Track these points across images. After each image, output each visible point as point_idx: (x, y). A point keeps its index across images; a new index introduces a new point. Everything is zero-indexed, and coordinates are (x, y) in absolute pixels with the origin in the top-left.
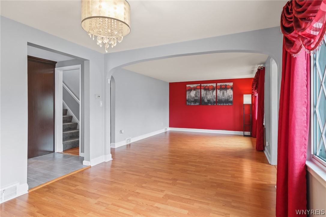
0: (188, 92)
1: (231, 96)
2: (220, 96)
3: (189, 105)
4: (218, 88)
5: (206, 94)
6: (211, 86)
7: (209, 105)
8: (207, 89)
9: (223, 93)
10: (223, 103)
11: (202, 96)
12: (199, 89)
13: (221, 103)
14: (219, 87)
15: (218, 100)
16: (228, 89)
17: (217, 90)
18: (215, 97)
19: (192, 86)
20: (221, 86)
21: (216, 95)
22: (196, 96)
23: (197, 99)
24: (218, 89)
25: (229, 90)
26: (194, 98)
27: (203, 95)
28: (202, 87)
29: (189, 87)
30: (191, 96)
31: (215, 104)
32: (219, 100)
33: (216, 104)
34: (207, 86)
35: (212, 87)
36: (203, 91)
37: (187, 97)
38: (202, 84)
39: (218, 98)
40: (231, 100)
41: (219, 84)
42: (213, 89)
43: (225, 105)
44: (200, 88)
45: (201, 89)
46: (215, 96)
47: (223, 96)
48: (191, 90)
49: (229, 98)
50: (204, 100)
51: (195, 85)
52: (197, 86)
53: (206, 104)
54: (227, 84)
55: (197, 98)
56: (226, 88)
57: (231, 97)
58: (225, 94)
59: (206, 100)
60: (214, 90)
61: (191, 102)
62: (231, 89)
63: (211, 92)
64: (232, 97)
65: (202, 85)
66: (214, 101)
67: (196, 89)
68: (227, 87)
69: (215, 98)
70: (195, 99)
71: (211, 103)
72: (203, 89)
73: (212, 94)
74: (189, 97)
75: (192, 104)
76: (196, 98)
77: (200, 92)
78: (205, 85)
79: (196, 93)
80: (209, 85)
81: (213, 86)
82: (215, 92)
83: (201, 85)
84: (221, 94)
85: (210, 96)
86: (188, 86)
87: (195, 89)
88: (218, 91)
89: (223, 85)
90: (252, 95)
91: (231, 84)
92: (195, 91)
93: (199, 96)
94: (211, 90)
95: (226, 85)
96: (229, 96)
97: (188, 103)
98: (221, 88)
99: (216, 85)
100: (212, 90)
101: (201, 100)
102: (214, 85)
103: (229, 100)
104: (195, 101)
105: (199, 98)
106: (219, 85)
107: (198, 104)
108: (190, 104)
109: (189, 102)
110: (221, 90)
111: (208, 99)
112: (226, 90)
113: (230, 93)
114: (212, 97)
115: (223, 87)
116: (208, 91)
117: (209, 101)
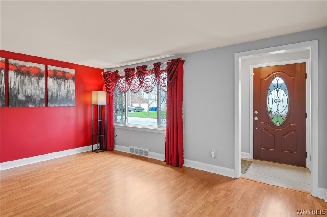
1: (72, 92)
2: (54, 90)
4: (49, 74)
5: (23, 83)
6: (35, 67)
7: (30, 106)
8: (23, 72)
9: (60, 85)
10: (60, 103)
11: (12, 86)
12: (2, 69)
13: (55, 103)
14: (52, 73)
15: (49, 98)
16: (68, 79)
17: (48, 78)
18: (44, 90)
20: (55, 71)
21: (44, 87)
24: (50, 77)
25: (70, 80)
27: (15, 85)
28: (10, 66)
31: (44, 105)
32: (51, 97)
33: (46, 105)
34: (24, 66)
35: (37, 71)
36: (12, 74)
38: (9, 60)
39: (49, 94)
40: (73, 98)
41: (51, 68)
42: (39, 75)
43: (63, 106)
44: (4, 67)
45: (7, 70)
46: (42, 89)
47: (60, 91)
49: (69, 95)
50: (16, 95)
53: (22, 104)
54: (67, 70)
56: (64, 77)
57: (73, 93)
58: (63, 86)
59: (21, 97)
60: (42, 77)
62: (73, 80)
63: (34, 79)
64: (74, 94)
65: (12, 61)
66: (41, 99)
68: (67, 75)
69: (42, 92)
71: (34, 102)
72: (15, 71)
73: (36, 85)
77: (4, 77)
78: (20, 63)
80: (28, 64)
81: (39, 69)
82: (43, 80)
83: (7, 61)
84: (56, 86)
85: (32, 88)
88: (50, 80)
90: (108, 93)
91: (73, 72)
93: (3, 85)
94: (33, 77)
95: (64, 72)
96: (69, 92)
98: (56, 76)
99: (46, 67)
100: (37, 75)
101: (9, 96)
102: (42, 67)
103: (69, 98)
106: (52, 70)
110: (54, 79)
111: (27, 94)
112: (65, 80)
113: (70, 86)
114: (36, 90)
115: (58, 74)
116: (27, 77)
117: (29, 98)
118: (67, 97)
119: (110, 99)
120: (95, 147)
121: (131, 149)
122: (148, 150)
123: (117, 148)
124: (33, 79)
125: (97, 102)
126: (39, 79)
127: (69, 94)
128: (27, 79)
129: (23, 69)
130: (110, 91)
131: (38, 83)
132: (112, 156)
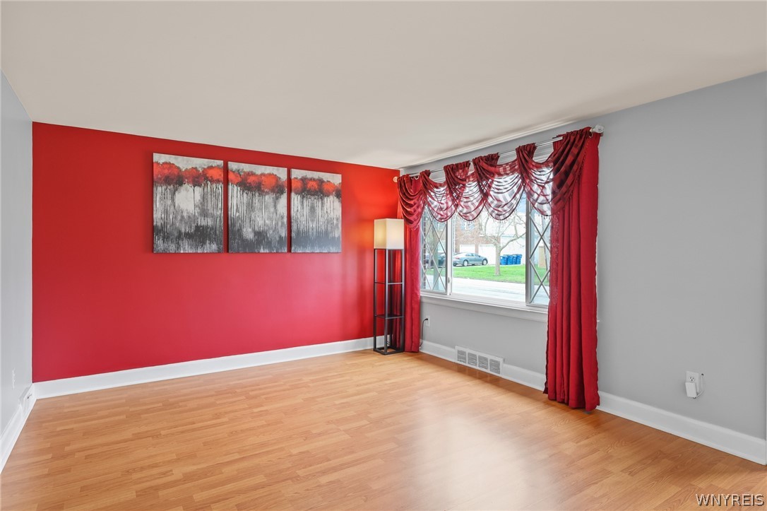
0: (159, 189)
1: (335, 222)
2: (303, 219)
3: (165, 254)
4: (293, 186)
5: (250, 207)
6: (270, 175)
7: (262, 251)
8: (251, 186)
9: (313, 209)
10: (313, 246)
11: (233, 213)
12: (218, 181)
13: (305, 247)
14: (300, 185)
15: (293, 235)
16: (328, 196)
17: (293, 194)
18: (285, 220)
19: (184, 163)
20: (304, 180)
21: (286, 214)
22: (204, 213)
23: (207, 227)
24: (296, 193)
25: (331, 197)
26: (192, 218)
27: (237, 210)
28: (231, 176)
29: (170, 165)
30: (178, 212)
31: (286, 251)
32: (298, 232)
33: (289, 250)
34: (252, 174)
35: (273, 182)
36: (234, 190)
37: (158, 216)
38: (230, 163)
39: (294, 228)
40: (337, 236)
41: (297, 174)
42: (277, 189)
43: (318, 251)
44: (221, 178)
45: (226, 182)
46: (282, 217)
47: (313, 221)
48: (176, 179)
49: (329, 229)
50: (240, 230)
51: (200, 163)
52: (211, 168)
53: (249, 247)
54: (326, 176)
55: (209, 222)
56: (320, 191)
57: (337, 225)
58: (318, 211)
59: (248, 233)
60: (282, 193)
61: (180, 236)
62: (338, 196)
63: (269, 198)
64: (340, 225)
65: (233, 166)
66: (280, 237)
67: (206, 179)
68: (325, 187)
69: (283, 223)
70: (197, 227)
71: (269, 244)
72: (239, 184)
73: (272, 210)
74: (166, 212)
75: (186, 248)
76: (202, 222)
77: (221, 198)
78: (246, 167)
79: (204, 197)
80: (260, 170)
81: (277, 178)
82: (283, 200)
83: (226, 166)
84: (306, 210)
85: (265, 215)
86: (159, 158)
87: (198, 179)
88: (296, 199)
89: (313, 180)
90: (408, 222)
91: (336, 179)
92: (198, 189)
93: (220, 213)
94: (267, 193)
95: (321, 182)
96: (329, 221)
97: (160, 245)
98: (306, 190)
99: (289, 174)
100: (273, 191)
101: (228, 232)
102: (281, 173)
103: (330, 235)
104: (200, 234)
105: (220, 224)
106: (299, 177)
107: (214, 247)
108: (172, 248)
109: (166, 238)
110: (303, 197)
111: (257, 229)
112: (321, 198)
113: (333, 207)
114: (271, 219)
115: (310, 184)
116: (257, 194)
117: (260, 235)
118: (327, 233)
119: (412, 237)
120: (381, 341)
121: (459, 352)
122: (500, 360)
123: (427, 347)
124: (267, 197)
125: (385, 243)
126: (277, 198)
127: (329, 226)
128: (256, 199)
129: (251, 179)
130: (411, 218)
131: (275, 206)
132: (416, 365)
